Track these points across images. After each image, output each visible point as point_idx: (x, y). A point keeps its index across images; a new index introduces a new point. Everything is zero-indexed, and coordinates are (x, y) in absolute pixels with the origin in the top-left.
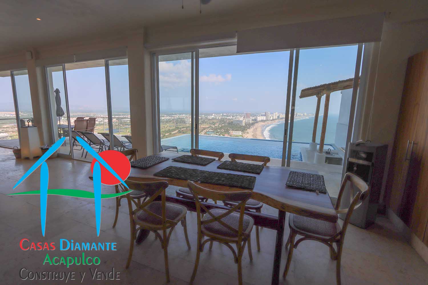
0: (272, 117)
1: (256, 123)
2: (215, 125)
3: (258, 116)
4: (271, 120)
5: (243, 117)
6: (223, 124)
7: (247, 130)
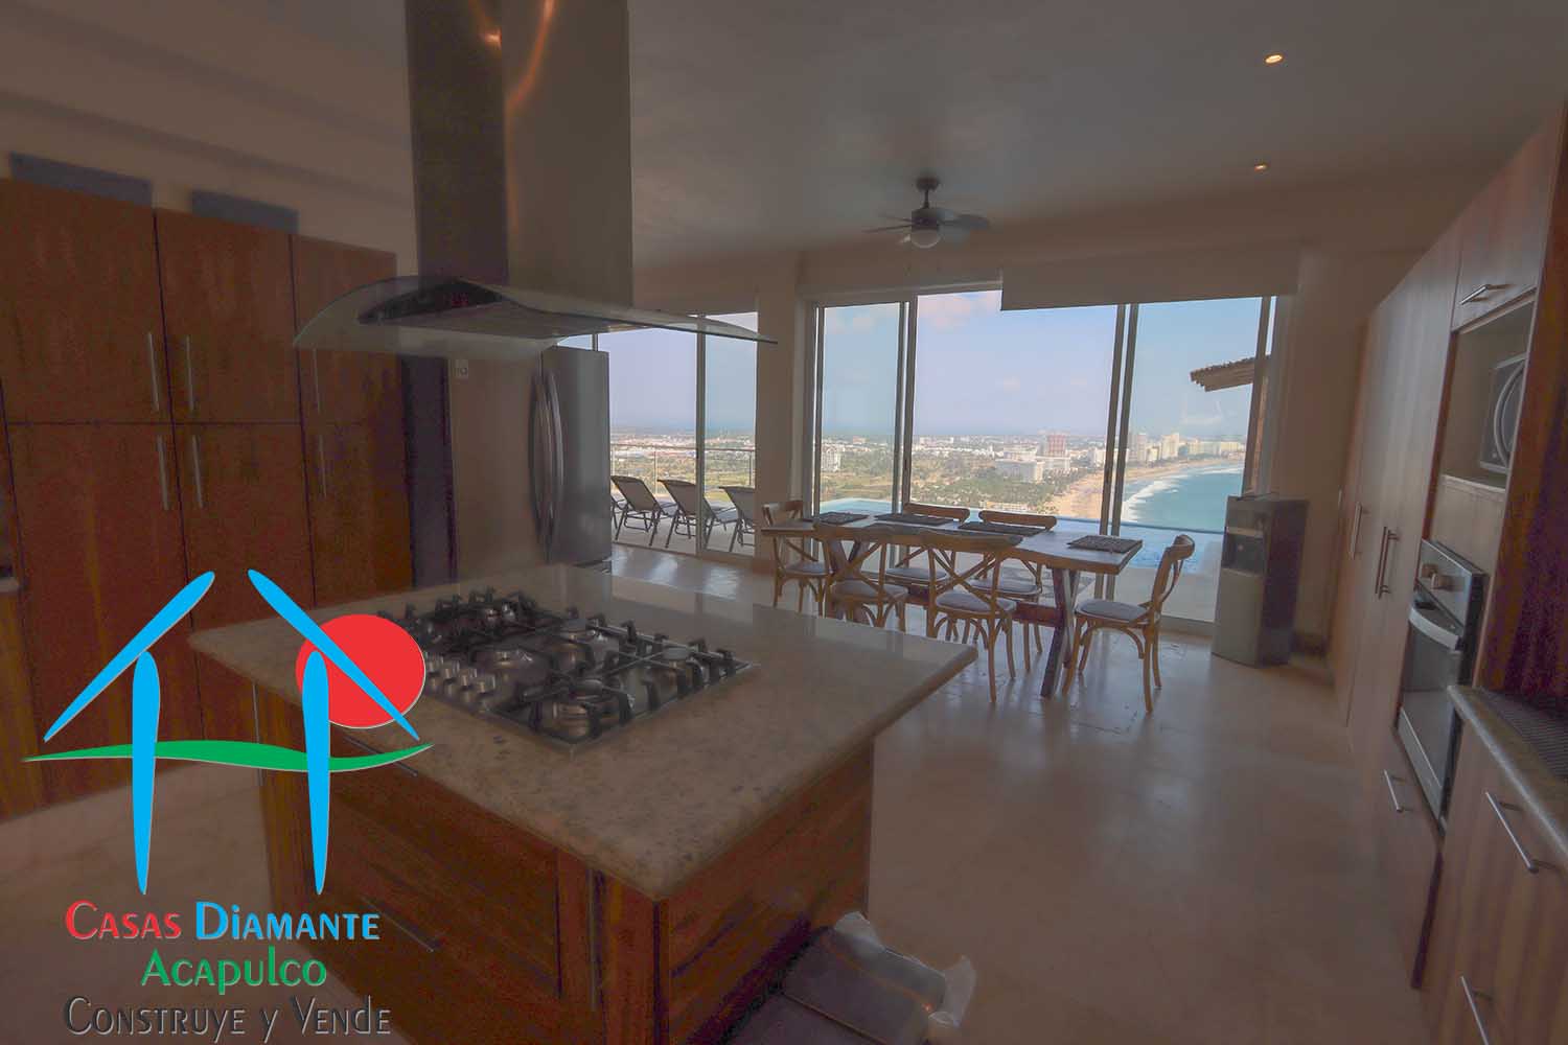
0: (1156, 450)
1: (1090, 472)
2: (929, 480)
3: (1096, 445)
4: (1153, 465)
5: (1035, 452)
6: (957, 474)
7: (1049, 500)
